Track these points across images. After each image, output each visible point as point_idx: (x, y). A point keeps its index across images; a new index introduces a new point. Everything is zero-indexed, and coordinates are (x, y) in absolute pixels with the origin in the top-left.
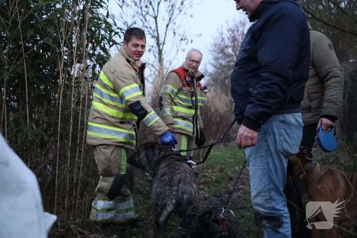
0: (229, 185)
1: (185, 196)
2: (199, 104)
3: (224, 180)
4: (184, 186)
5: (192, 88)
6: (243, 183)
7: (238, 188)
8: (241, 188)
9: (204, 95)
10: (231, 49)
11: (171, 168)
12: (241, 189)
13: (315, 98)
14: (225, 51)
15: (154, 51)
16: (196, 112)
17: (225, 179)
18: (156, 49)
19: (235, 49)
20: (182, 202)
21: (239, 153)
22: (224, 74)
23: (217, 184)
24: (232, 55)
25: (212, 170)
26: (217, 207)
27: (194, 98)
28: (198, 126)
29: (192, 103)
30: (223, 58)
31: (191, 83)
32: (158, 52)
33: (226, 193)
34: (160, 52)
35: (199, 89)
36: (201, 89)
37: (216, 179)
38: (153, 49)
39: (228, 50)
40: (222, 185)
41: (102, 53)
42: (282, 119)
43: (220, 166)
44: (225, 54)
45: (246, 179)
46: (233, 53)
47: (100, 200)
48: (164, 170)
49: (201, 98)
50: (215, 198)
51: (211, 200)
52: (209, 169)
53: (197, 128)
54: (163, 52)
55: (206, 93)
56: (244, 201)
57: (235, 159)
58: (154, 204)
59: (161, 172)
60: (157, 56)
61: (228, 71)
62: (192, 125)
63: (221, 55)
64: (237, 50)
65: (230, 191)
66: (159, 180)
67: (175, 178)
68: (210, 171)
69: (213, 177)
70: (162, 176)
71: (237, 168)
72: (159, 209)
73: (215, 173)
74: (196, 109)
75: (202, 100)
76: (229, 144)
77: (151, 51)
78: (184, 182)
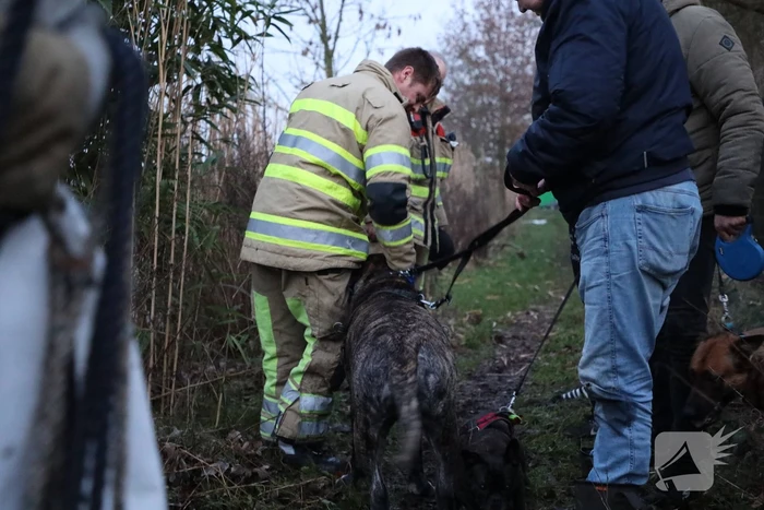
0: (498, 353)
1: (432, 378)
2: (439, 174)
3: (484, 342)
4: (429, 356)
5: (424, 139)
6: (528, 348)
7: (517, 358)
8: (525, 358)
9: (449, 153)
10: (482, 48)
11: (395, 316)
12: (524, 360)
13: (701, 160)
14: (471, 52)
15: (314, 54)
16: (432, 192)
17: (488, 341)
18: (318, 49)
19: (492, 49)
20: (426, 392)
21: (510, 281)
22: (469, 104)
23: (470, 350)
24: (485, 61)
25: (456, 319)
26: (477, 401)
27: (427, 162)
28: (436, 222)
29: (425, 173)
30: (466, 70)
31: (421, 126)
32: (323, 56)
33: (491, 370)
34: (329, 55)
35: (437, 139)
36: (442, 140)
37: (468, 340)
38: (312, 48)
39: (476, 51)
40: (482, 353)
41: (215, 59)
42: (640, 203)
43: (472, 311)
44: (469, 60)
45: (533, 339)
46: (487, 58)
47: (307, 392)
48: (380, 320)
49: (443, 160)
50: (470, 382)
51: (461, 386)
52: (450, 318)
53: (433, 228)
54: (335, 55)
55: (453, 149)
56: (534, 387)
57: (502, 294)
58: (360, 397)
59: (373, 324)
60: (322, 63)
61: (476, 99)
62: (422, 221)
63: (460, 62)
64: (496, 51)
65: (500, 365)
66: (372, 345)
67: (408, 341)
68: (451, 322)
69: (461, 336)
70: (378, 334)
71: (509, 314)
72: (372, 409)
73: (463, 326)
74: (432, 185)
75: (446, 164)
76: (485, 262)
77: (310, 55)
78: (428, 347)
